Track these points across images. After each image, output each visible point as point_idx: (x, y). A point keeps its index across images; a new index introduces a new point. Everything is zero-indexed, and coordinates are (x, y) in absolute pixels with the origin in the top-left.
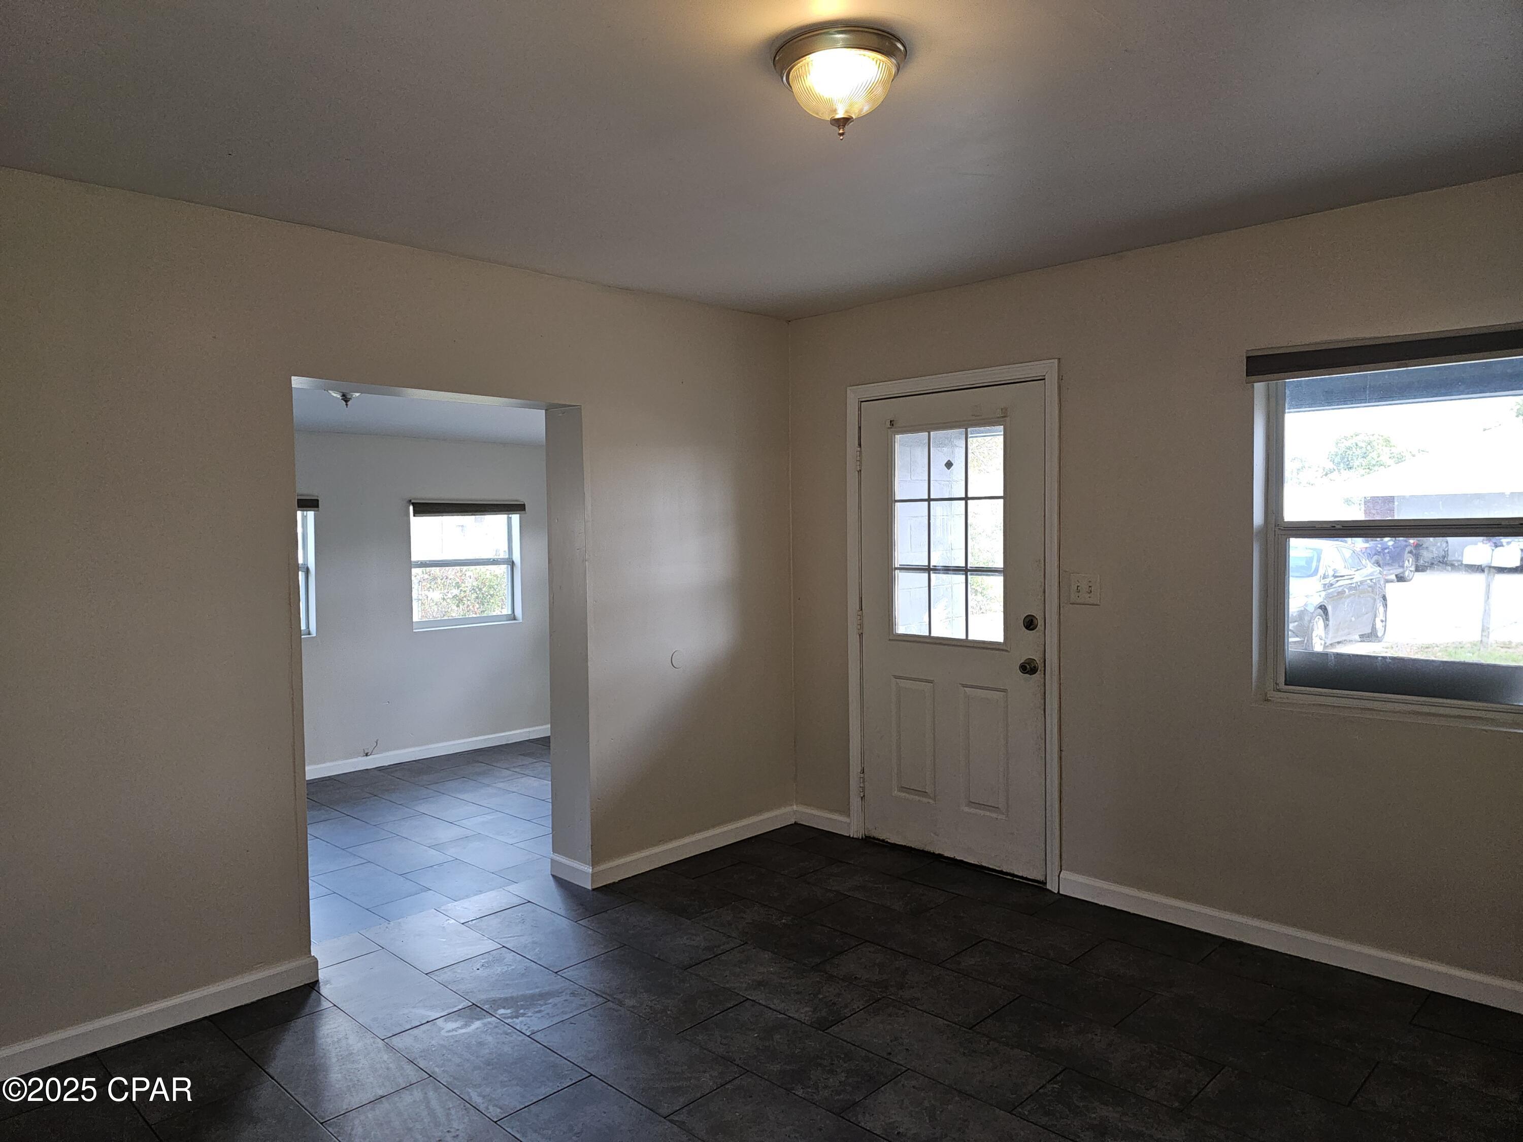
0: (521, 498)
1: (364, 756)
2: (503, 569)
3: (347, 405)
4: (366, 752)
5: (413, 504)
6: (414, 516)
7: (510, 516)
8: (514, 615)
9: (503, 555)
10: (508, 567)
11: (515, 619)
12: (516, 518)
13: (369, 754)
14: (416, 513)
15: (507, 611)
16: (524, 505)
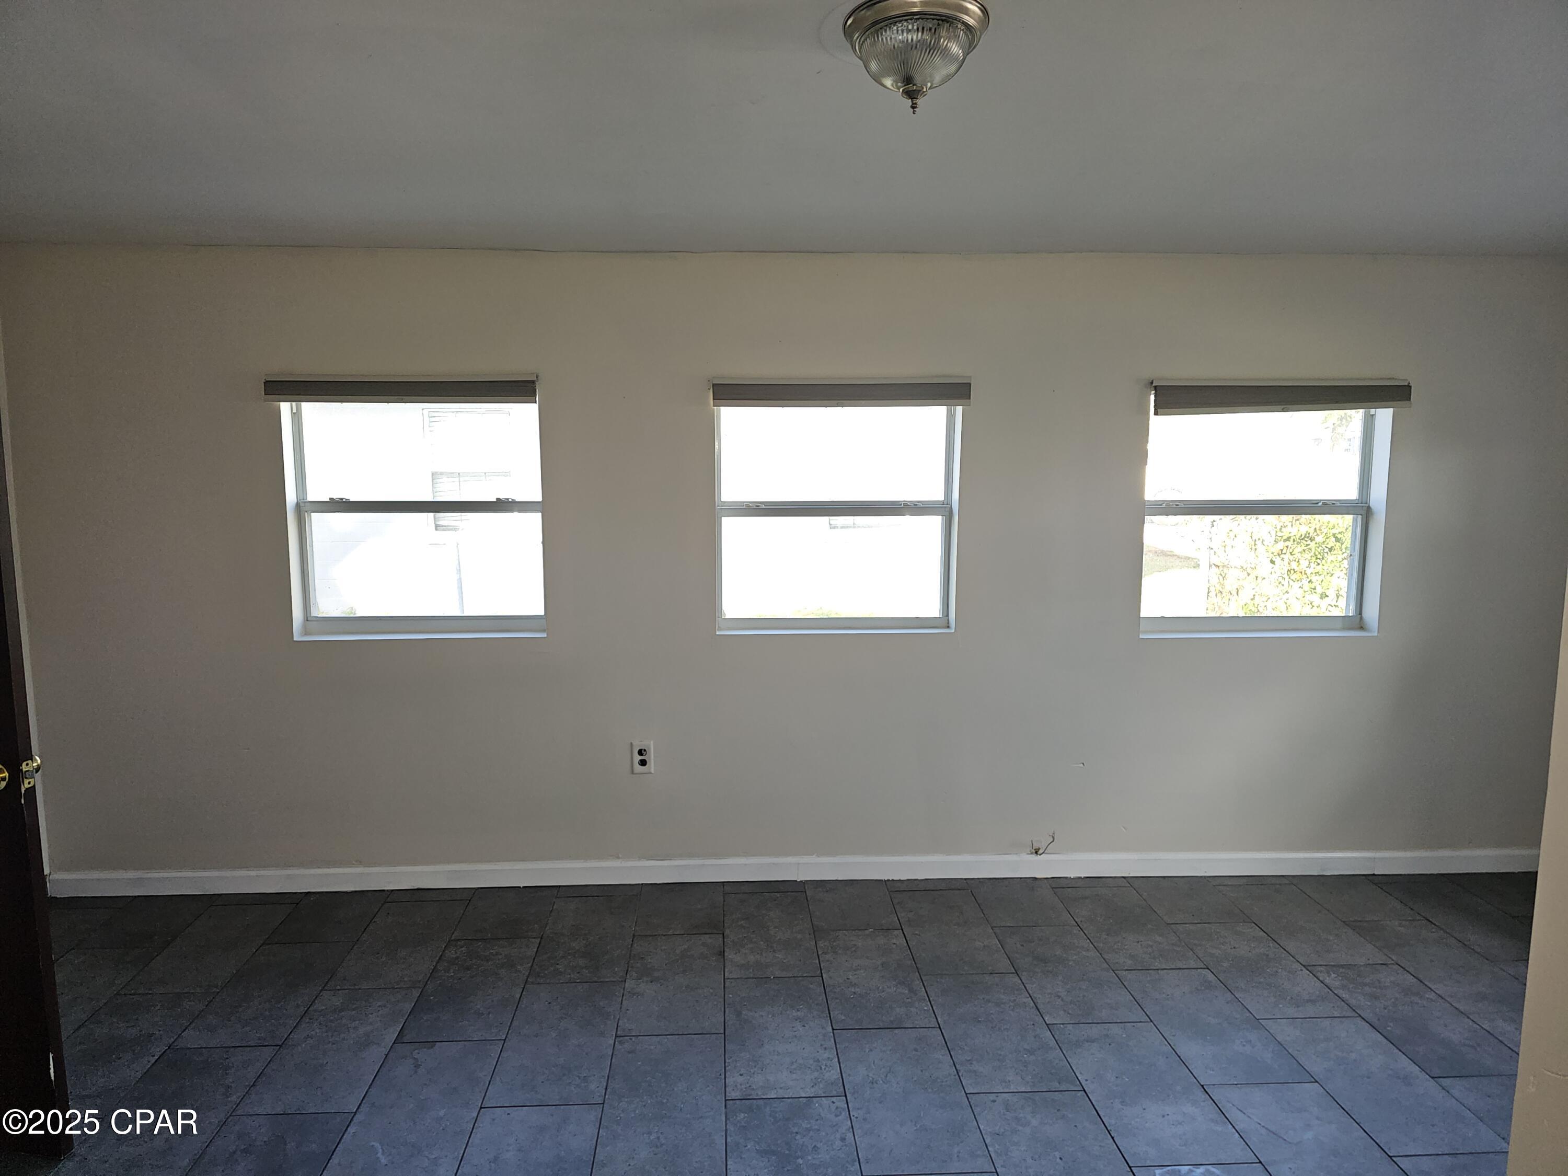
0: (1399, 373)
1: (1032, 853)
2: (1345, 523)
3: (914, 107)
4: (1036, 846)
5: (1156, 388)
6: (1156, 413)
7: (1372, 411)
8: (1361, 618)
9: (1351, 493)
10: (1355, 521)
11: (1362, 628)
12: (1384, 416)
13: (1041, 851)
14: (1162, 407)
15: (1341, 608)
16: (1409, 387)
